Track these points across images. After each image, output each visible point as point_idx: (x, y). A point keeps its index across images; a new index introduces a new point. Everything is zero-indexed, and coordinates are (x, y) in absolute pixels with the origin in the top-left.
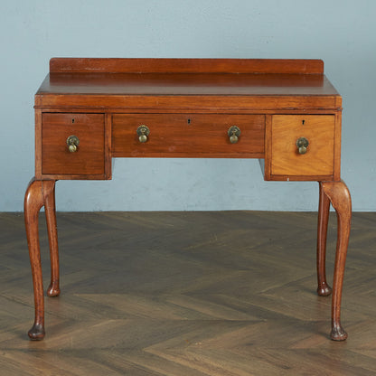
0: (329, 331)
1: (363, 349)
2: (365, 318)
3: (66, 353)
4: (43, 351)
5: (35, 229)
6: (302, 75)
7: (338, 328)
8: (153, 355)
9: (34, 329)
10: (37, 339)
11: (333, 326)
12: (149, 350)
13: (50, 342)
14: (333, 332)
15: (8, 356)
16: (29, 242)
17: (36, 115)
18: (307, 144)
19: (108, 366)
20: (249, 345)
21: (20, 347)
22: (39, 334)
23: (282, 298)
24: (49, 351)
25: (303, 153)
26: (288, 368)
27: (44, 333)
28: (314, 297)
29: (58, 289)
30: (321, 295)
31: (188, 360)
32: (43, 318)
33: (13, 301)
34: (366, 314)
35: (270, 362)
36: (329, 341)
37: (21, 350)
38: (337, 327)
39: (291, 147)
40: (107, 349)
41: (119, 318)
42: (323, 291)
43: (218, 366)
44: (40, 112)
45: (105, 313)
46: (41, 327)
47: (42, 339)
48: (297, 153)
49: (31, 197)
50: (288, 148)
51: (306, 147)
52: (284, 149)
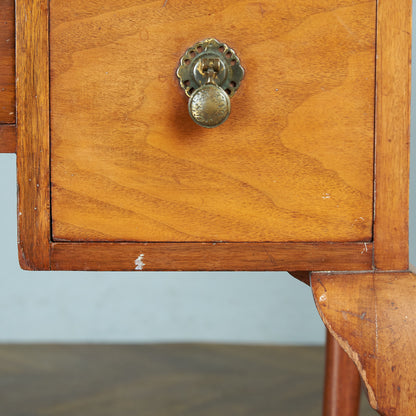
18: (233, 77)
50: (136, 95)
51: (228, 91)
52: (114, 107)
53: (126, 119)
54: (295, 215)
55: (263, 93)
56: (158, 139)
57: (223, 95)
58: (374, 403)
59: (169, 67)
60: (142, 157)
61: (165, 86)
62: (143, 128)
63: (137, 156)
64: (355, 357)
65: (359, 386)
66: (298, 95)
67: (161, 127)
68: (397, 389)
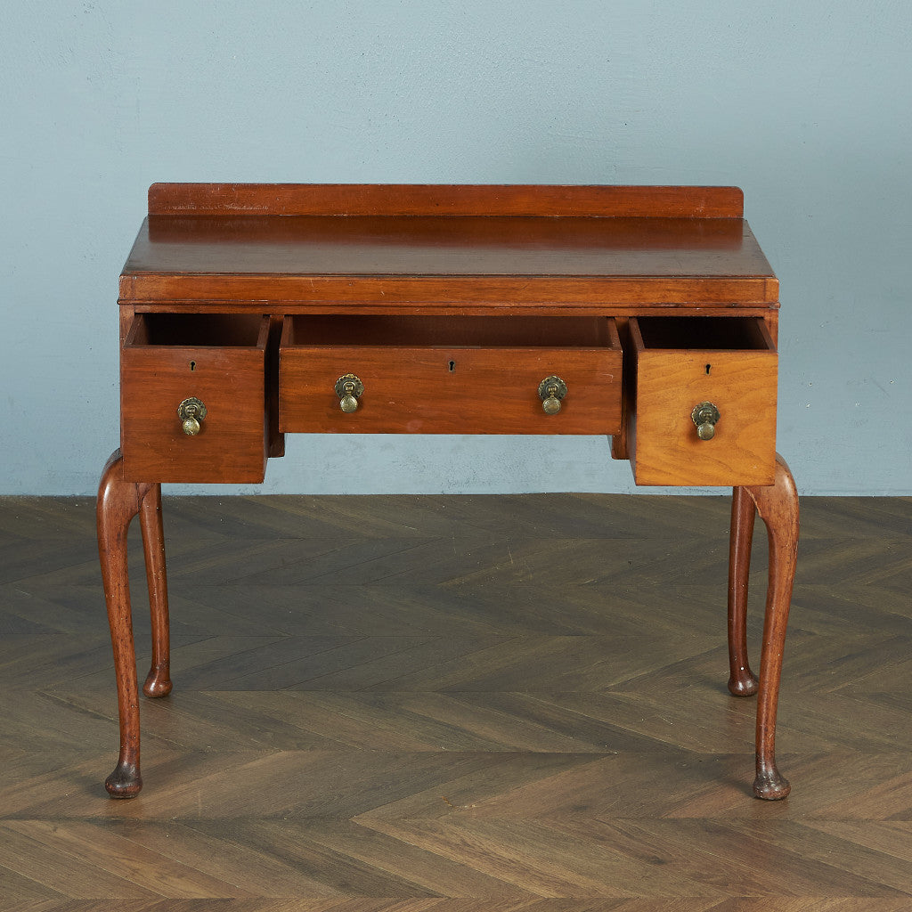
0: (751, 778)
1: (823, 819)
2: (829, 747)
3: (187, 827)
4: (138, 824)
5: (120, 563)
6: (697, 220)
7: (771, 772)
8: (372, 833)
9: (119, 775)
10: (125, 796)
11: (758, 768)
12: (366, 821)
13: (152, 803)
14: (760, 781)
15: (63, 833)
16: (107, 590)
17: (122, 319)
18: (715, 418)
19: (279, 856)
20: (579, 808)
21: (89, 813)
22: (128, 785)
23: (653, 703)
24: (151, 823)
25: (707, 437)
26: (660, 862)
27: (139, 782)
28: (722, 699)
29: (167, 680)
30: (736, 694)
31: (447, 843)
32: (138, 750)
33: (70, 706)
34: (832, 739)
35: (622, 848)
36: (750, 800)
37: (92, 821)
38: (768, 770)
39: (681, 425)
40: (275, 818)
41: (300, 747)
42: (741, 686)
43: (513, 856)
44: (130, 313)
45: (269, 735)
46: (133, 770)
47: (136, 794)
48: (693, 436)
49: (111, 493)
50: (673, 426)
51: (714, 424)
52: (664, 430)
53: (669, 434)
54: (742, 475)
55: (728, 423)
56: (683, 443)
57: (711, 426)
58: (760, 515)
59: (688, 413)
60: (676, 451)
61: (686, 421)
62: (676, 438)
63: (674, 450)
64: (753, 496)
65: (754, 509)
66: (743, 425)
67: (684, 438)
68: (770, 509)
